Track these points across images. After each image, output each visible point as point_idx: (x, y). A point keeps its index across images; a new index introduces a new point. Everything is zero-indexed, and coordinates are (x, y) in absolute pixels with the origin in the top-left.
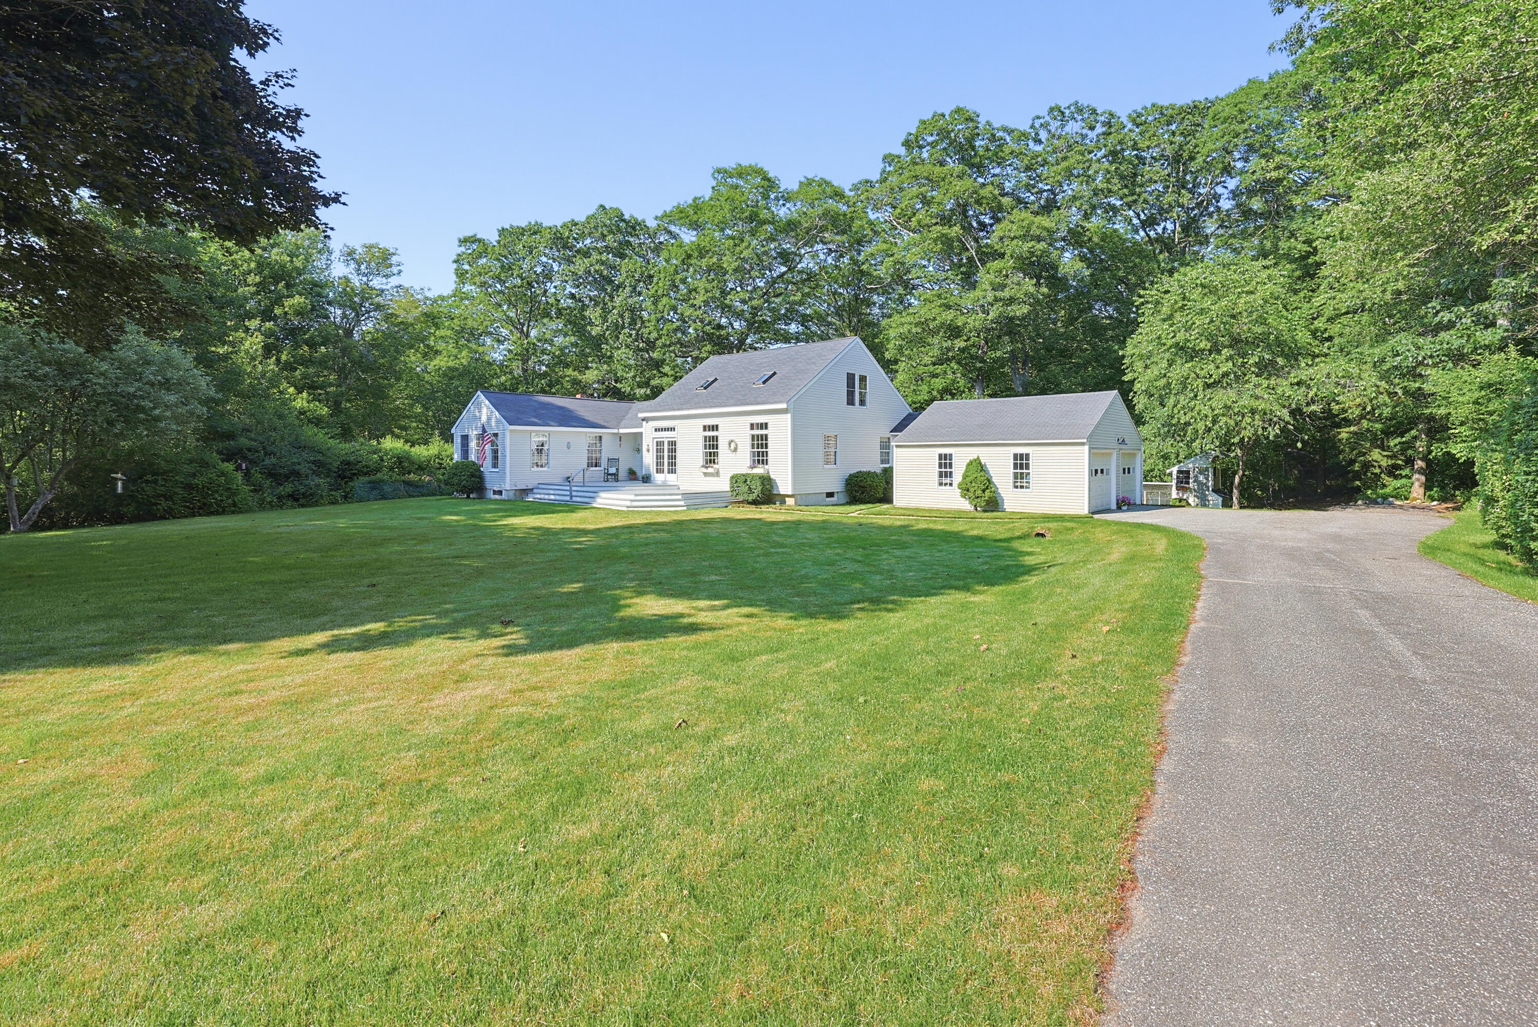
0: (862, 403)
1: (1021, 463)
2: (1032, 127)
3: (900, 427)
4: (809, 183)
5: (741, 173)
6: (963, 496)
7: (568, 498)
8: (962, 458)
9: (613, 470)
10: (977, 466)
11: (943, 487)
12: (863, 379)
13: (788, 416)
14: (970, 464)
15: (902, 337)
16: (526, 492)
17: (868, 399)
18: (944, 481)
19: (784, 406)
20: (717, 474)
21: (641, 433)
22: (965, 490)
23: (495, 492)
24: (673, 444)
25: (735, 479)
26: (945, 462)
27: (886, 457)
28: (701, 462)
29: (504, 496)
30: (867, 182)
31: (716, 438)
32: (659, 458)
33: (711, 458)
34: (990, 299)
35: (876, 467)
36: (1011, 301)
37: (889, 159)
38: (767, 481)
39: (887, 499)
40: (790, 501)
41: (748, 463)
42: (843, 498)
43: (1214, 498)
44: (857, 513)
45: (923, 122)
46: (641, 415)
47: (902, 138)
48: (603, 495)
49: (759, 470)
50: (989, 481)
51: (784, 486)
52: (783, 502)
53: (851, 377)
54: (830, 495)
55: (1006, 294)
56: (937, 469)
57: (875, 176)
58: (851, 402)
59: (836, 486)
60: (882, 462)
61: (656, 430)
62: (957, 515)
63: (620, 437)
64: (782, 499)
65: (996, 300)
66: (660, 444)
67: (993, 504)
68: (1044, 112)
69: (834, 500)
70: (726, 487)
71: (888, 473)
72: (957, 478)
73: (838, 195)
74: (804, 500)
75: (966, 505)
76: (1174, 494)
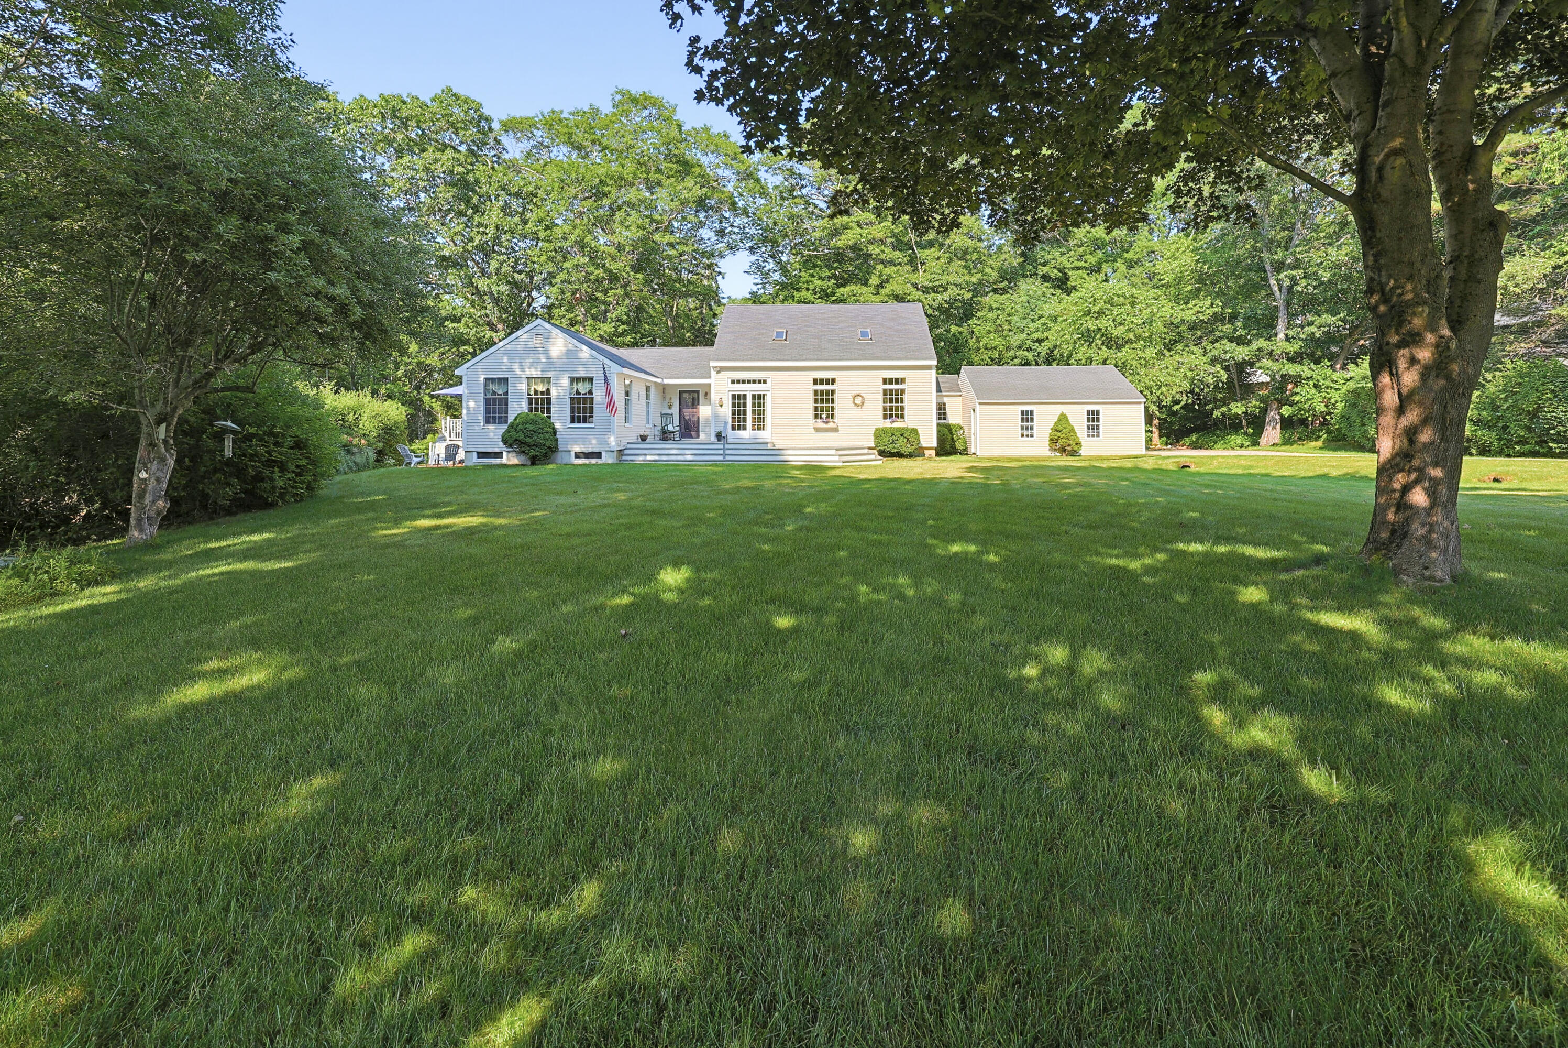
1: (1093, 417)
6: (1052, 444)
7: (721, 458)
8: (1043, 413)
10: (1065, 419)
11: (1025, 438)
13: (932, 373)
18: (1025, 432)
19: (932, 362)
20: (836, 429)
21: (709, 385)
22: (1055, 440)
23: (580, 455)
24: (759, 399)
26: (1027, 417)
28: (810, 417)
31: (831, 392)
32: (736, 412)
41: (879, 417)
46: (713, 364)
50: (1074, 431)
51: (926, 439)
52: (923, 455)
61: (733, 382)
64: (922, 451)
72: (1041, 430)
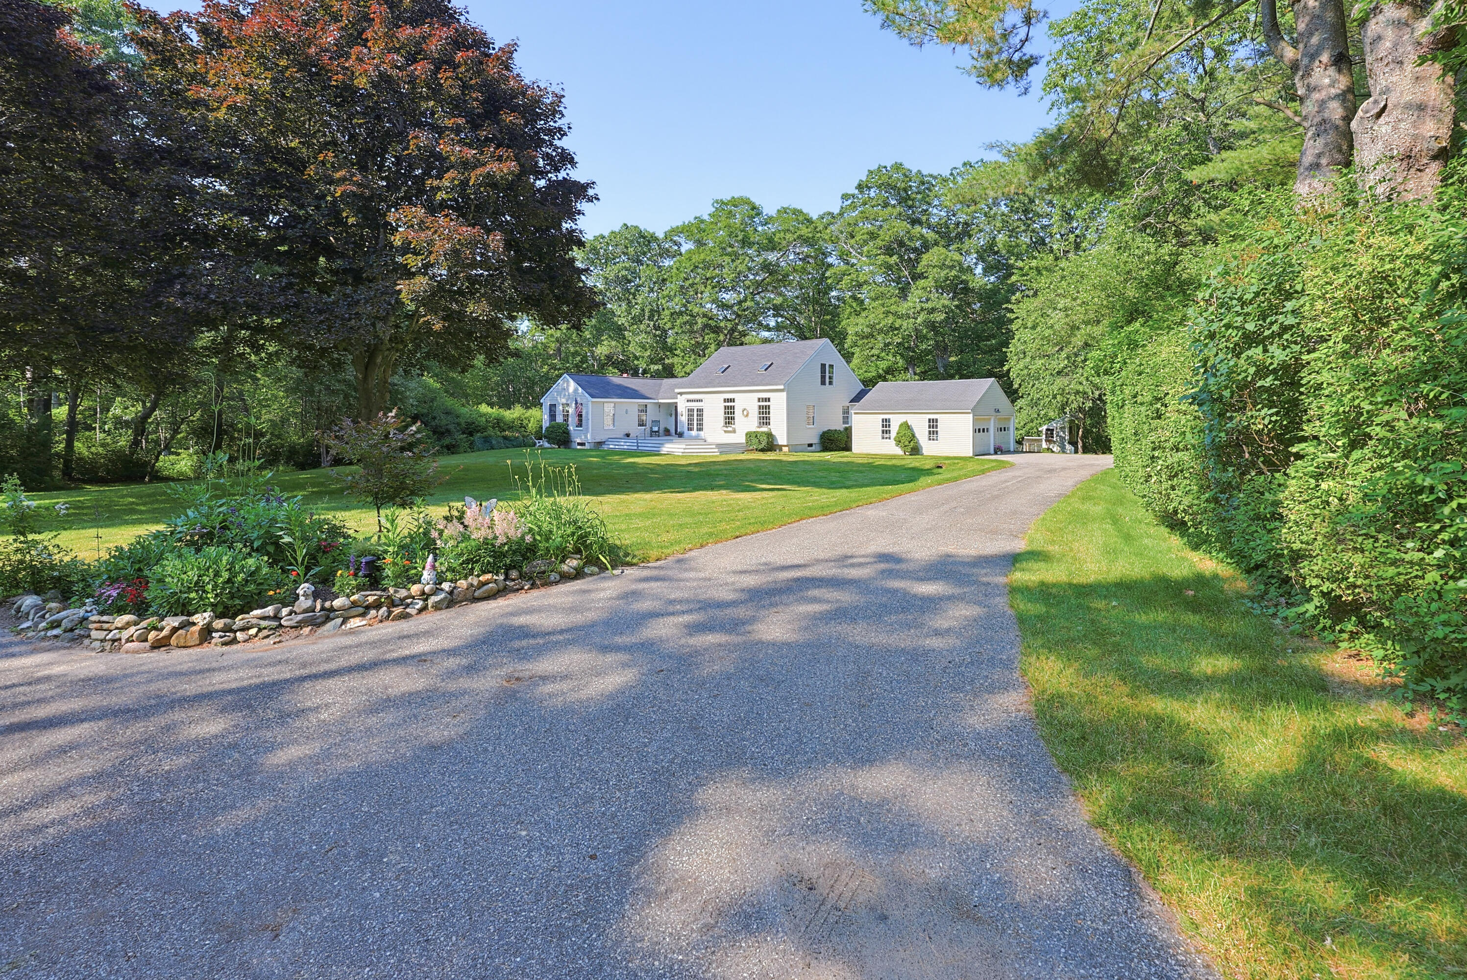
0: (831, 383)
1: (933, 424)
2: (952, 174)
3: (857, 398)
4: (784, 211)
5: (735, 202)
6: (897, 445)
8: (896, 421)
9: (656, 429)
10: (906, 426)
11: (884, 440)
12: (831, 366)
13: (785, 394)
14: (901, 425)
15: (856, 334)
16: (600, 443)
17: (834, 380)
18: (885, 435)
19: (782, 387)
20: (734, 431)
21: (677, 403)
22: (898, 442)
23: (579, 444)
24: (700, 411)
25: (749, 435)
26: (886, 423)
27: (846, 419)
28: (722, 423)
29: (587, 447)
30: (829, 213)
31: (733, 407)
32: (690, 420)
33: (729, 419)
34: (919, 308)
35: (840, 426)
36: (933, 310)
37: (845, 197)
38: (770, 435)
39: (848, 448)
40: (785, 449)
41: (756, 423)
42: (818, 448)
43: (1068, 447)
44: (828, 456)
45: (871, 172)
46: (677, 391)
47: (856, 184)
48: (667, 445)
49: (764, 429)
50: (914, 436)
51: (782, 439)
52: (781, 450)
53: (823, 366)
54: (810, 445)
55: (929, 305)
56: (881, 428)
57: (836, 211)
58: (823, 383)
59: (815, 440)
60: (844, 423)
61: (688, 401)
62: (894, 457)
63: (660, 405)
64: (780, 447)
65: (922, 309)
66: (690, 411)
67: (916, 450)
68: (959, 165)
69: (813, 448)
70: (743, 440)
71: (848, 431)
72: (893, 434)
73: (809, 221)
74: (794, 449)
75: (899, 451)
76: (1044, 445)
